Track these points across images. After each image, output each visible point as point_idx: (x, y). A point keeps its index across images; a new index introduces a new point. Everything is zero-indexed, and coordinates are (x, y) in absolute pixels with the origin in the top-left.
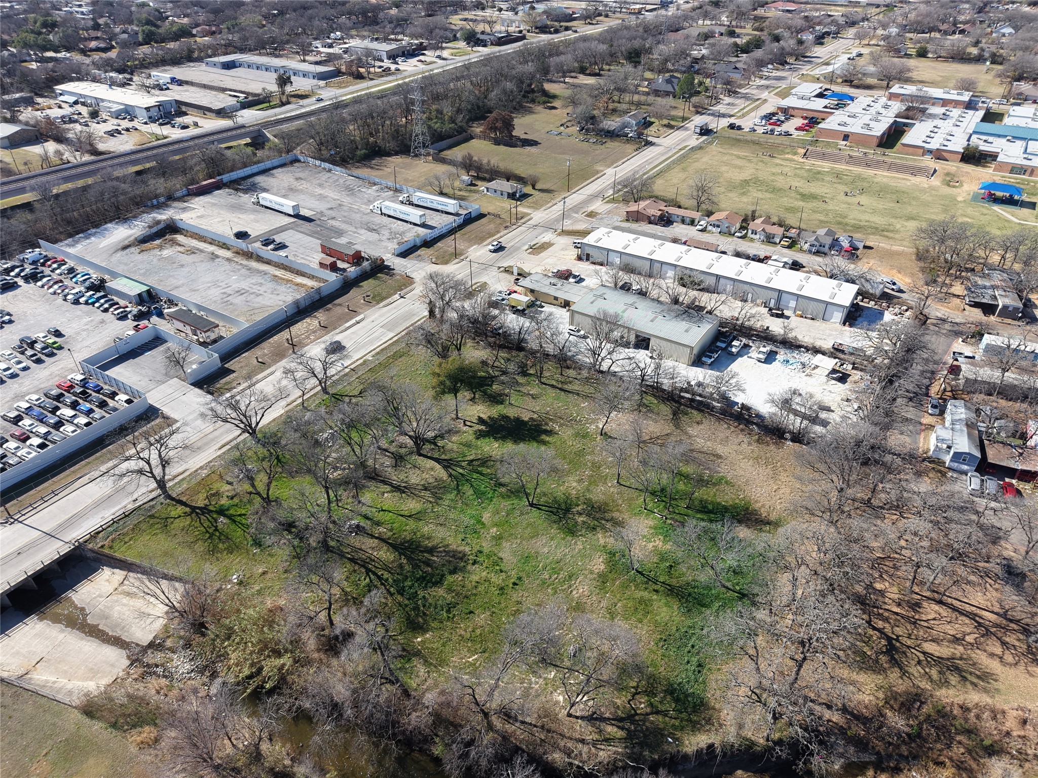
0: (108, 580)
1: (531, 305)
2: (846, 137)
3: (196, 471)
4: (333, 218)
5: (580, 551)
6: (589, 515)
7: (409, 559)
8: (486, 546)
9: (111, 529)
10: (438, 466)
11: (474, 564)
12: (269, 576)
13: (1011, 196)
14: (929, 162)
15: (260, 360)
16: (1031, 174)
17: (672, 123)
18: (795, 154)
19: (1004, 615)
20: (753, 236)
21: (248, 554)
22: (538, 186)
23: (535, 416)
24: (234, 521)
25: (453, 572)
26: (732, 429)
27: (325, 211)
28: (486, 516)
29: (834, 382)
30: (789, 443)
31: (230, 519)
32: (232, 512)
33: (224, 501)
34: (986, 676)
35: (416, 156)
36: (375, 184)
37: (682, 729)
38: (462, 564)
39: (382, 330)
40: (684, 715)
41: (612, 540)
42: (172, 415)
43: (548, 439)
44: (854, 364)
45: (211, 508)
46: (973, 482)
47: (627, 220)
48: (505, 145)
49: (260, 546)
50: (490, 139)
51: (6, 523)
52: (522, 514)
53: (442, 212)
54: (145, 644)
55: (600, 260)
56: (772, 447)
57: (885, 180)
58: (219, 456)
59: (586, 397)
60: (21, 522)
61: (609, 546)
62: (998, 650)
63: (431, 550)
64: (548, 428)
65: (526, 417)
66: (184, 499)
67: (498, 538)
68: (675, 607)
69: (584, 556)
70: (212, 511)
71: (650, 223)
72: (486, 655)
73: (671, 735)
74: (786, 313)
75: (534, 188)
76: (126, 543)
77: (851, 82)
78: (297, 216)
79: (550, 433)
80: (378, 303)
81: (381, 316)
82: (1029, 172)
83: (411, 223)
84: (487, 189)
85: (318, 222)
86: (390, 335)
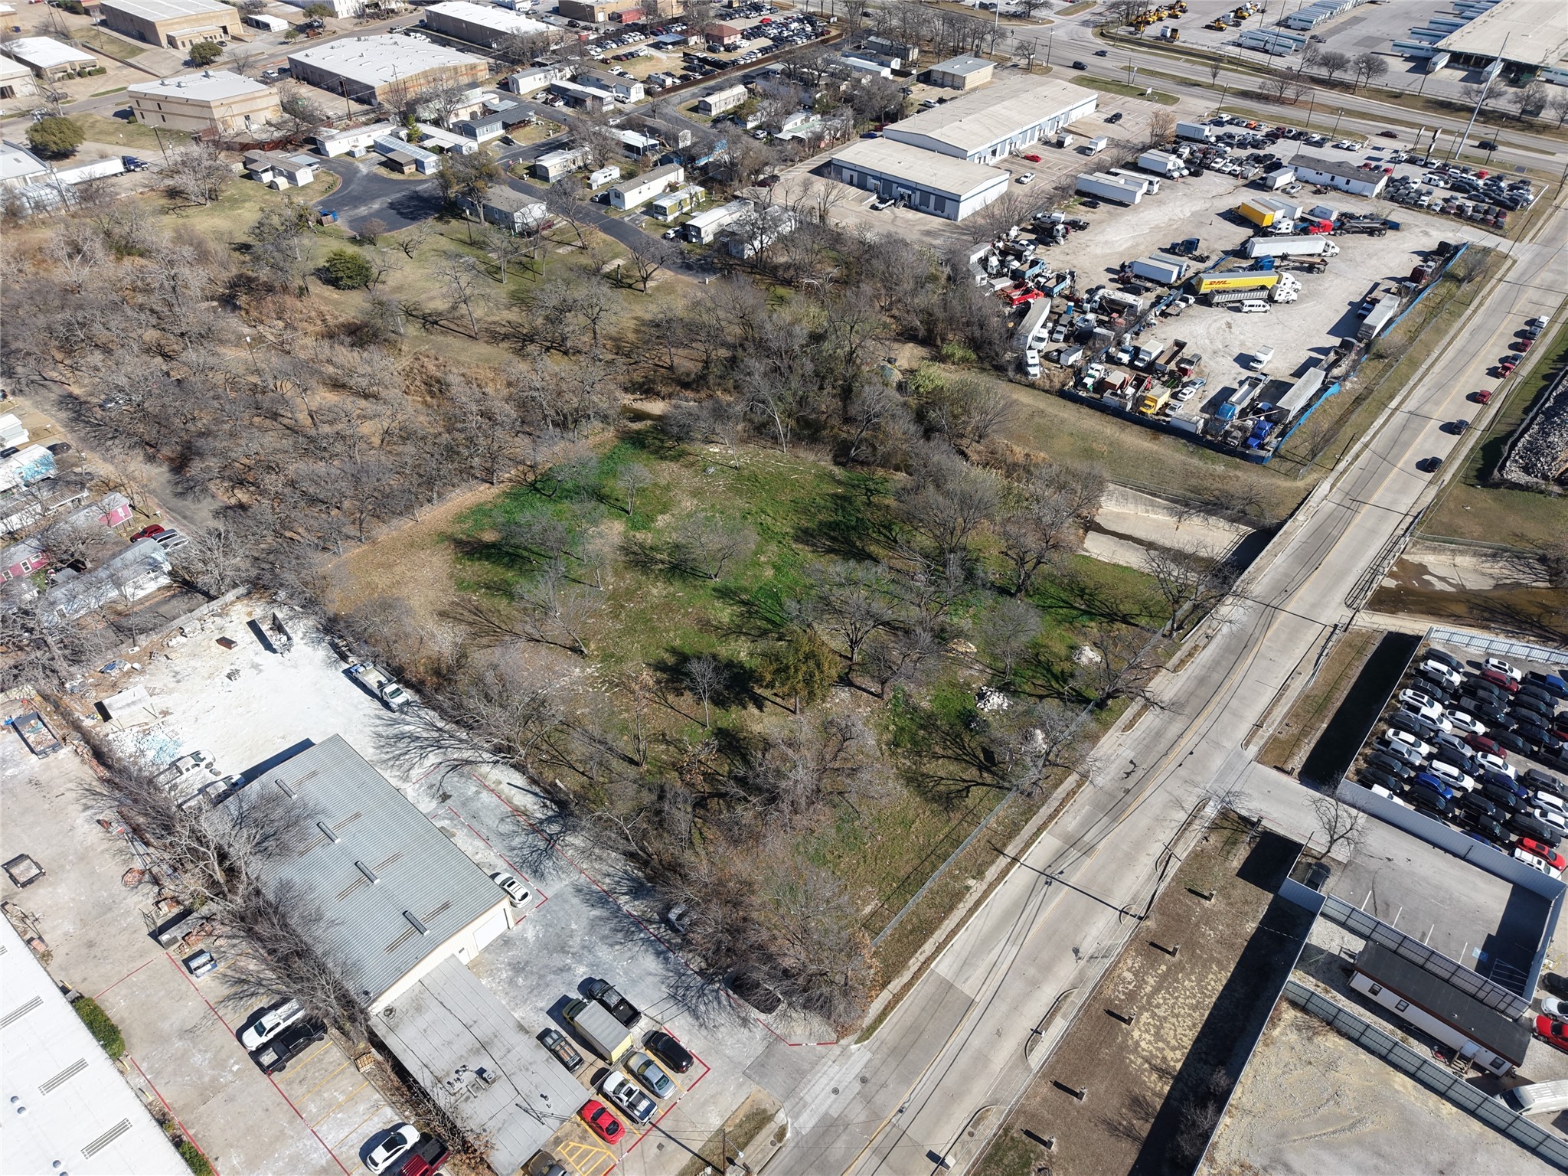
5: (676, 532)
6: (652, 560)
8: (773, 547)
11: (788, 533)
25: (810, 529)
28: (769, 573)
31: (1070, 605)
33: (1093, 625)
38: (800, 534)
39: (968, 989)
41: (639, 537)
42: (1275, 774)
43: (666, 656)
61: (644, 533)
64: (658, 674)
67: (759, 552)
81: (982, 1060)
86: (943, 966)
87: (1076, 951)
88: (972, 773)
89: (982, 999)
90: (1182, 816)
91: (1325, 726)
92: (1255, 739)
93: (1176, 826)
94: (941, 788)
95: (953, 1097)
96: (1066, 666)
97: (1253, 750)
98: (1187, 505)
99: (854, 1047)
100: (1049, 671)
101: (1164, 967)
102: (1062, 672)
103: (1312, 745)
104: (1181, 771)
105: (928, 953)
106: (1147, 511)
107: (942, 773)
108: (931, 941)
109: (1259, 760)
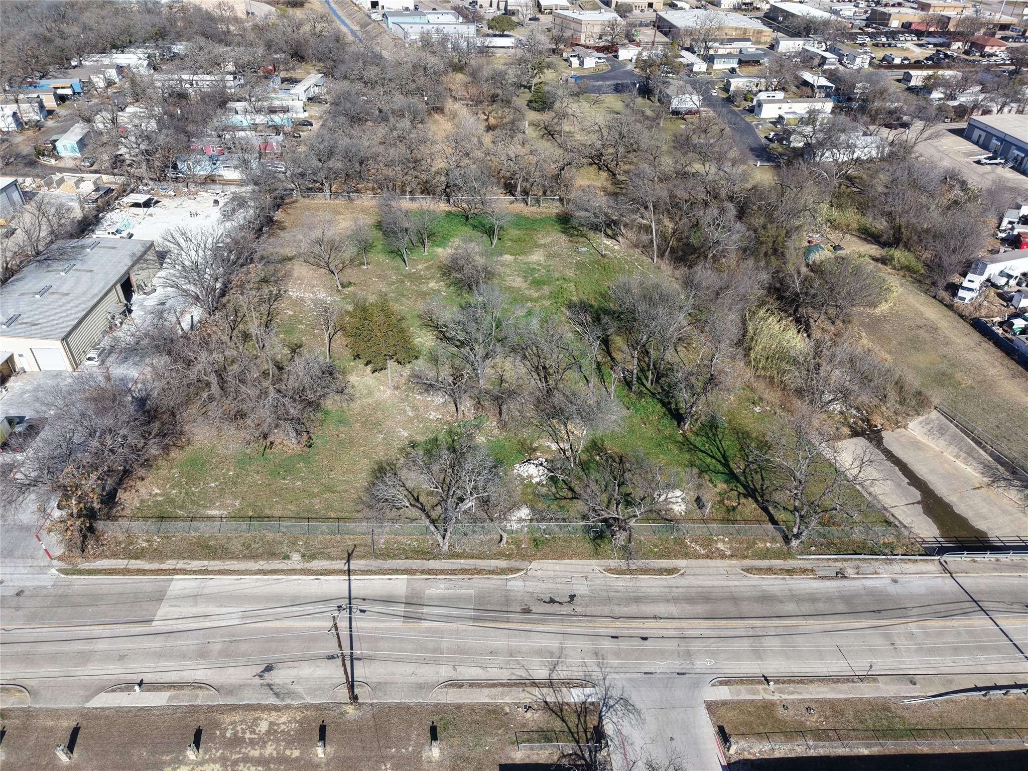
3: (732, 556)
21: (731, 419)
31: (727, 462)
32: (720, 468)
33: (722, 484)
45: (741, 490)
58: (686, 556)
70: (743, 486)
86: (181, 584)
87: (268, 669)
89: (157, 626)
90: (541, 673)
91: (866, 752)
92: (742, 688)
95: (27, 659)
97: (724, 694)
98: (1014, 472)
99: (54, 571)
101: (296, 753)
103: (812, 753)
104: (608, 645)
105: (188, 567)
106: (957, 456)
108: (206, 563)
109: (711, 707)
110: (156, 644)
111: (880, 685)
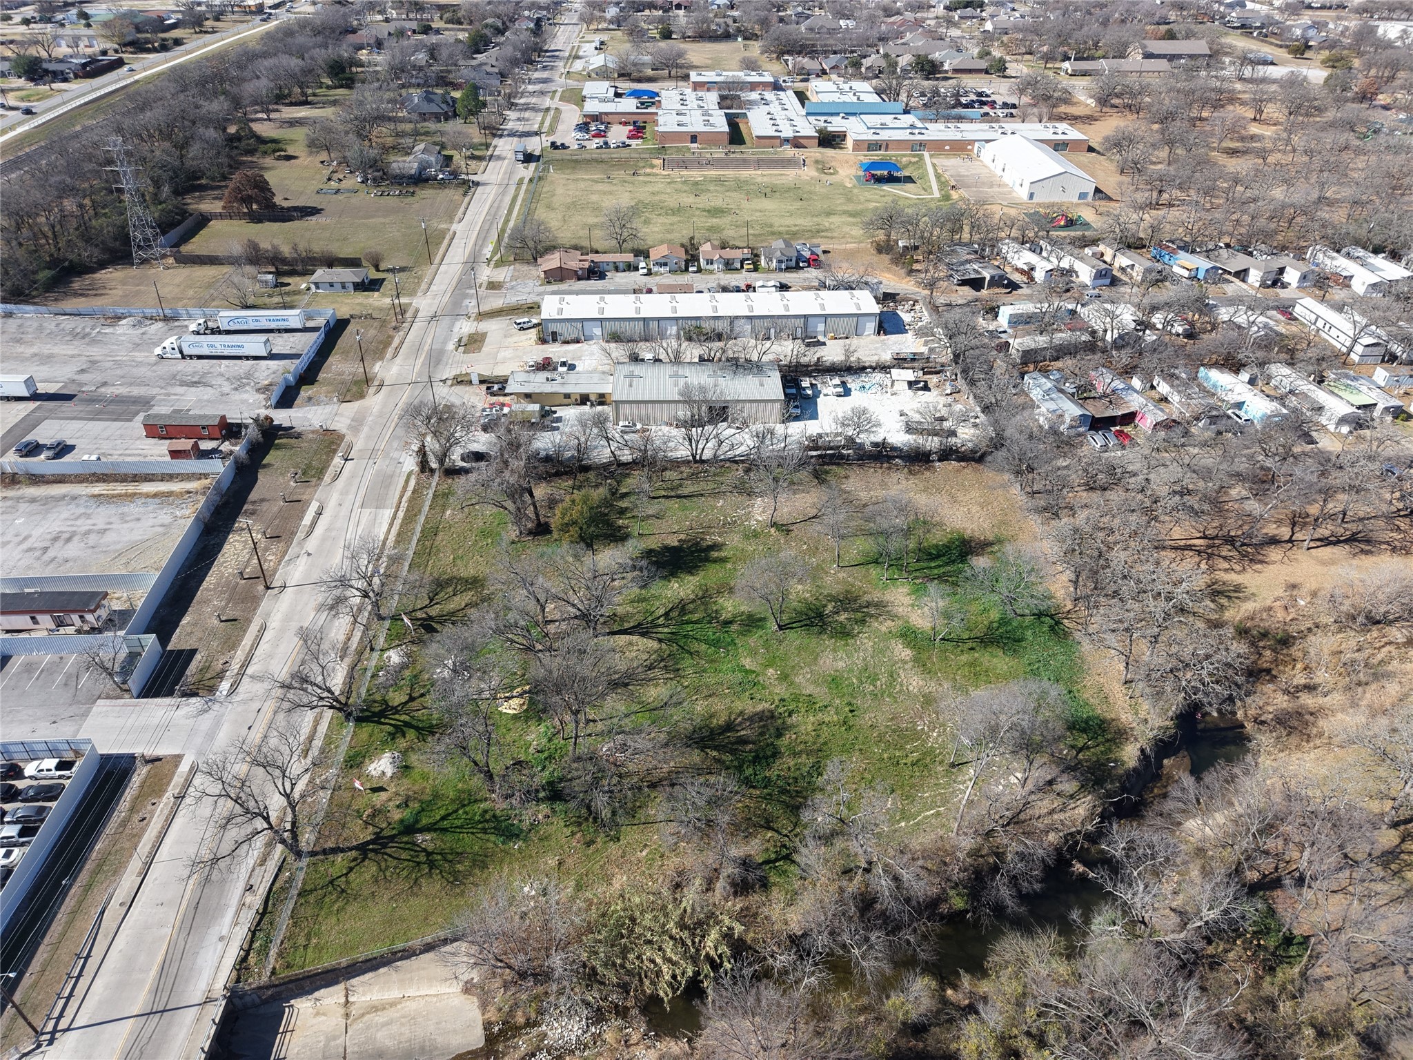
0: (318, 1014)
1: (545, 414)
2: (694, 138)
4: (105, 384)
5: (873, 647)
6: (845, 610)
7: (715, 748)
8: (780, 690)
9: (256, 945)
10: (635, 638)
11: (790, 715)
12: (570, 862)
13: (889, 173)
14: (789, 152)
15: (223, 618)
16: (887, 149)
17: (477, 153)
18: (653, 166)
19: (1205, 537)
20: (709, 267)
21: (512, 855)
22: (383, 266)
23: (683, 537)
24: (445, 830)
25: (779, 735)
26: (880, 471)
27: (76, 377)
28: (747, 662)
29: (921, 393)
30: (938, 464)
31: (435, 830)
32: (425, 821)
33: (396, 815)
34: (1238, 588)
35: (144, 261)
36: (118, 318)
37: (1110, 751)
38: (779, 721)
39: (367, 511)
40: (1100, 739)
41: (889, 623)
42: (160, 751)
44: (923, 369)
45: (387, 833)
46: (1096, 441)
47: (549, 282)
48: (270, 220)
49: (517, 836)
50: (241, 216)
51: (39, 1046)
52: (780, 642)
53: (279, 331)
54: (481, 1044)
55: (573, 336)
56: (928, 474)
57: (765, 179)
59: (714, 494)
60: (68, 1029)
61: (894, 630)
62: (1226, 566)
63: (729, 727)
64: (710, 543)
65: (673, 541)
66: (330, 844)
67: (784, 677)
68: (1001, 654)
69: (881, 651)
70: (394, 836)
71: (579, 279)
72: (899, 792)
73: (1109, 760)
74: (821, 338)
75: (378, 270)
76: (305, 947)
77: (629, 75)
78: (35, 397)
79: (716, 547)
80: (320, 479)
81: (345, 493)
82: (883, 147)
83: (247, 358)
84: (317, 285)
85: (80, 395)
86: (387, 514)
87: (309, 554)
88: (434, 611)
89: (357, 511)
90: (251, 670)
92: (182, 780)
93: (255, 660)
94: (450, 589)
95: (353, 477)
96: (402, 743)
97: (184, 767)
100: (417, 728)
102: (404, 736)
104: (257, 706)
107: (457, 599)
109: (178, 759)
110: (345, 511)
111: (134, 877)
